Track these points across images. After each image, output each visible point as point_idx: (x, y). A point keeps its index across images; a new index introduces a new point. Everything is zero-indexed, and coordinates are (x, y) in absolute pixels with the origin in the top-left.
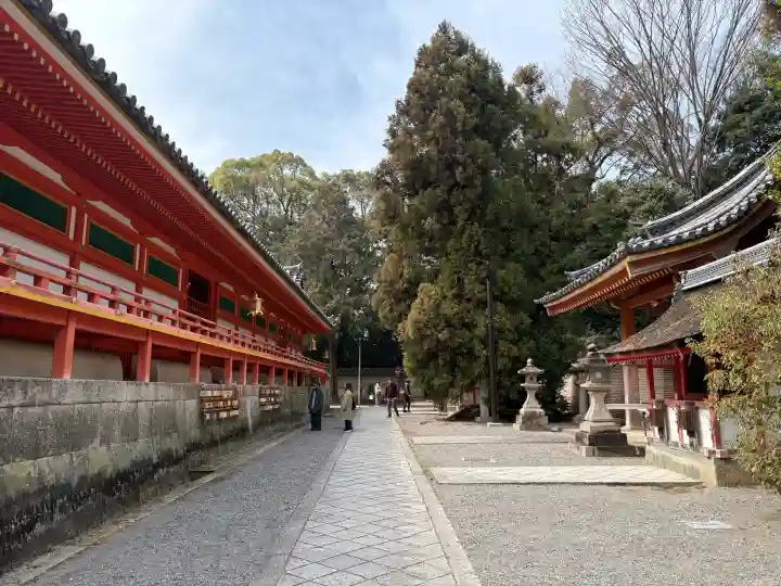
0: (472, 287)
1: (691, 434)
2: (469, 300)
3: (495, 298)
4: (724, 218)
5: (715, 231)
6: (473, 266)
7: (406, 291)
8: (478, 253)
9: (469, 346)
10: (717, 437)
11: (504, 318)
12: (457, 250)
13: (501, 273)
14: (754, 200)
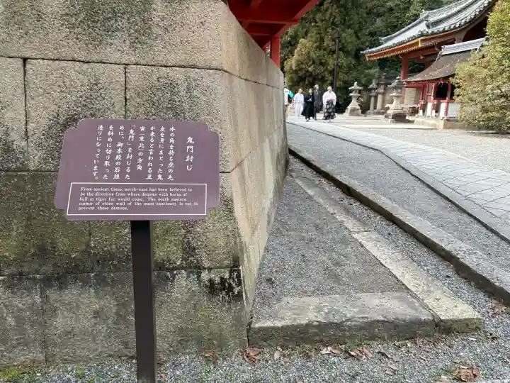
0: (327, 42)
1: (436, 112)
2: (325, 50)
3: (340, 50)
4: (463, 21)
5: (459, 27)
6: (330, 30)
7: (290, 42)
8: (333, 23)
9: (323, 74)
10: (446, 113)
11: (344, 60)
12: (322, 21)
13: (344, 35)
14: (477, 13)
